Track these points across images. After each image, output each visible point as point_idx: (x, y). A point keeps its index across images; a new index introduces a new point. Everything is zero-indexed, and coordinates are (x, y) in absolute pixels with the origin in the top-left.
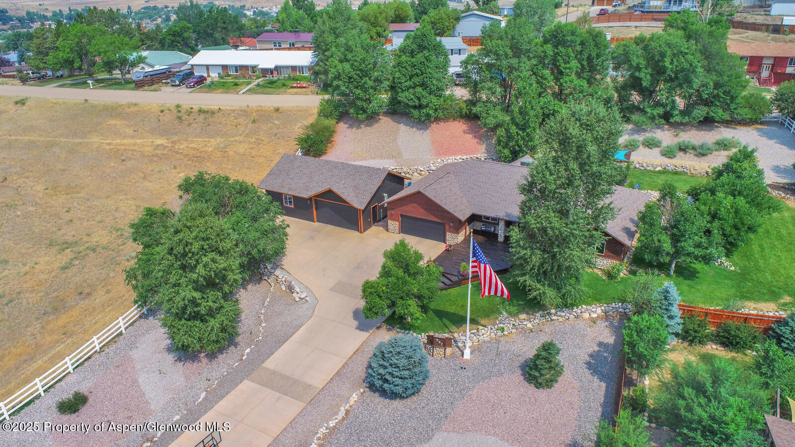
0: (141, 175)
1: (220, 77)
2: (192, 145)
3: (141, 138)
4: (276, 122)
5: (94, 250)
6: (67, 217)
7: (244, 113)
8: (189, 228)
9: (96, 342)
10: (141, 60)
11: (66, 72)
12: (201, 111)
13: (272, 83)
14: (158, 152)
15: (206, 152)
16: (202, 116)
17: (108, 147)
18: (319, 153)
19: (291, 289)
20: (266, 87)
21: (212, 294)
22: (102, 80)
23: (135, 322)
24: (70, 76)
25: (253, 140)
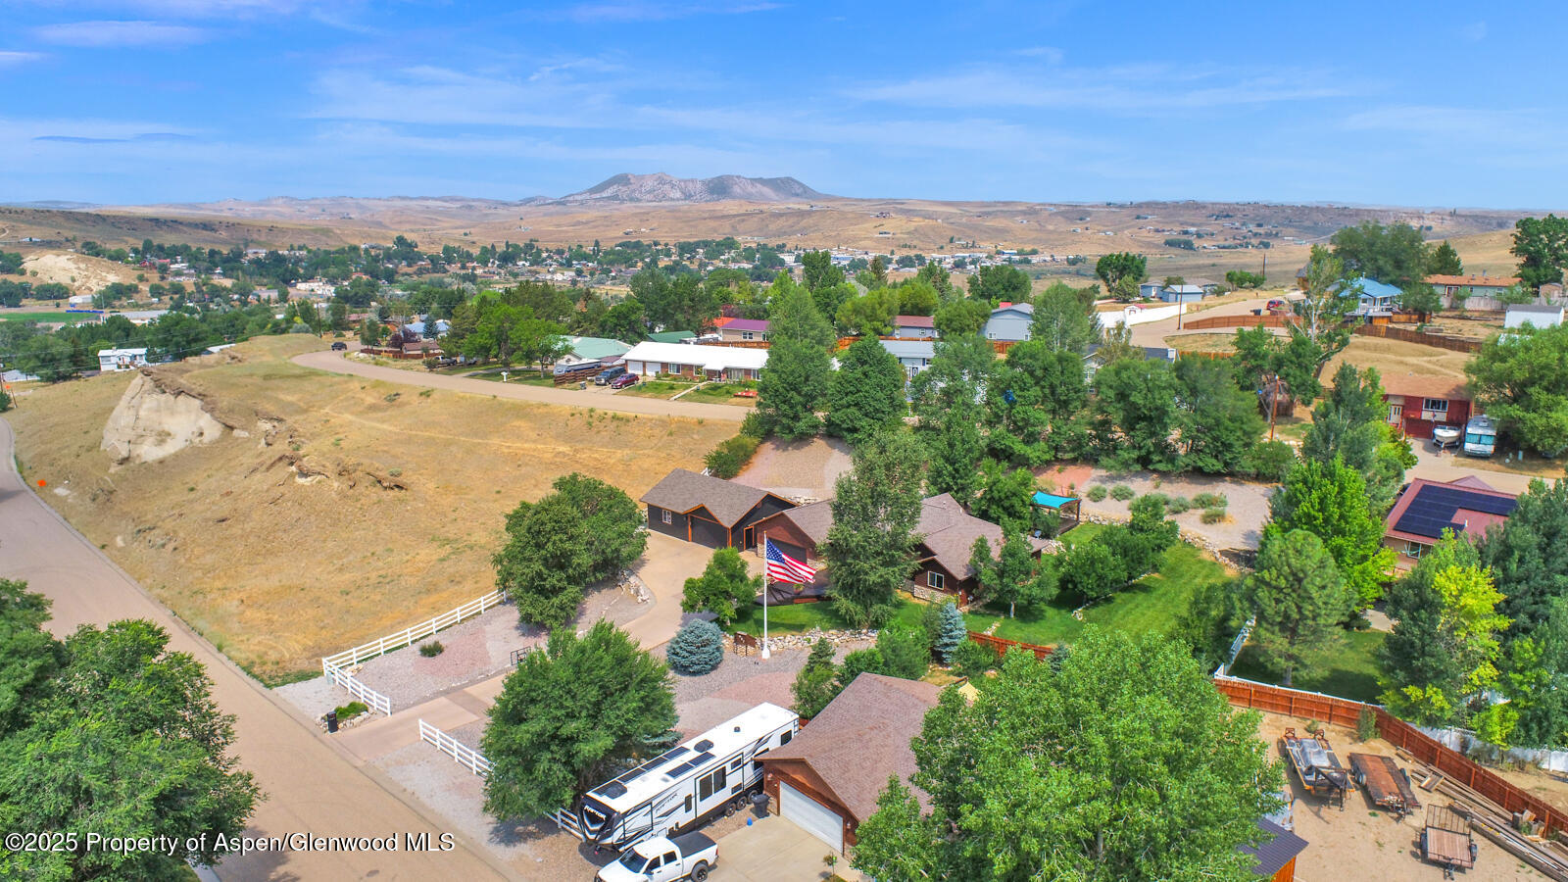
0: (533, 482)
1: (658, 378)
2: (596, 455)
3: (545, 444)
4: (695, 436)
5: (471, 548)
6: (453, 516)
7: (663, 423)
8: (546, 510)
9: (458, 613)
10: (568, 350)
11: (481, 360)
12: (614, 418)
13: (716, 388)
14: (558, 460)
15: (607, 464)
16: (615, 423)
17: (506, 451)
18: (727, 475)
19: (637, 592)
20: (705, 393)
21: (559, 574)
22: (519, 371)
23: (494, 606)
24: (484, 364)
25: (664, 455)
